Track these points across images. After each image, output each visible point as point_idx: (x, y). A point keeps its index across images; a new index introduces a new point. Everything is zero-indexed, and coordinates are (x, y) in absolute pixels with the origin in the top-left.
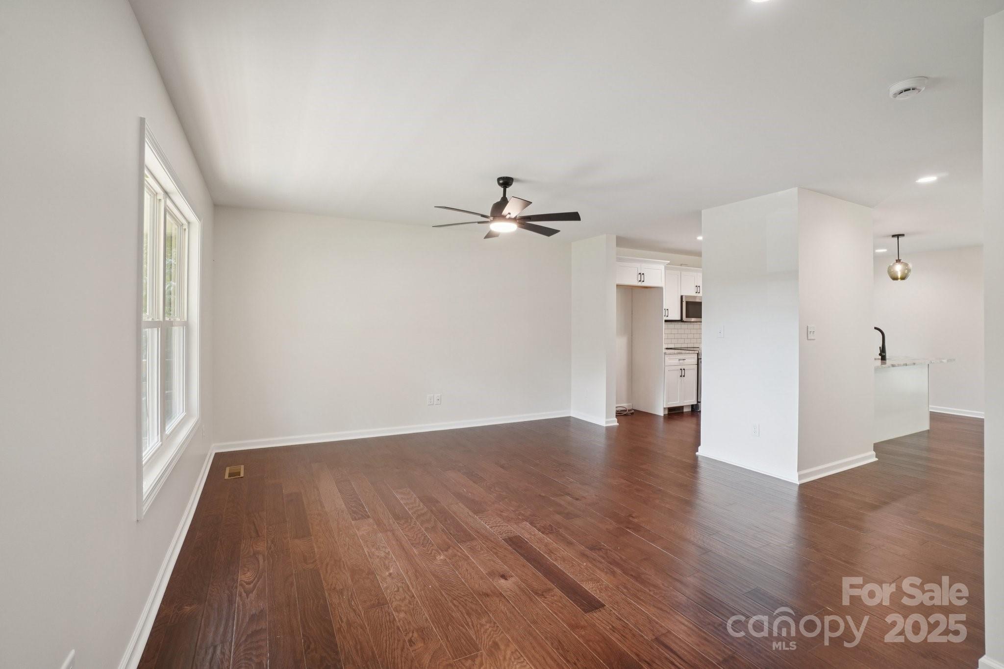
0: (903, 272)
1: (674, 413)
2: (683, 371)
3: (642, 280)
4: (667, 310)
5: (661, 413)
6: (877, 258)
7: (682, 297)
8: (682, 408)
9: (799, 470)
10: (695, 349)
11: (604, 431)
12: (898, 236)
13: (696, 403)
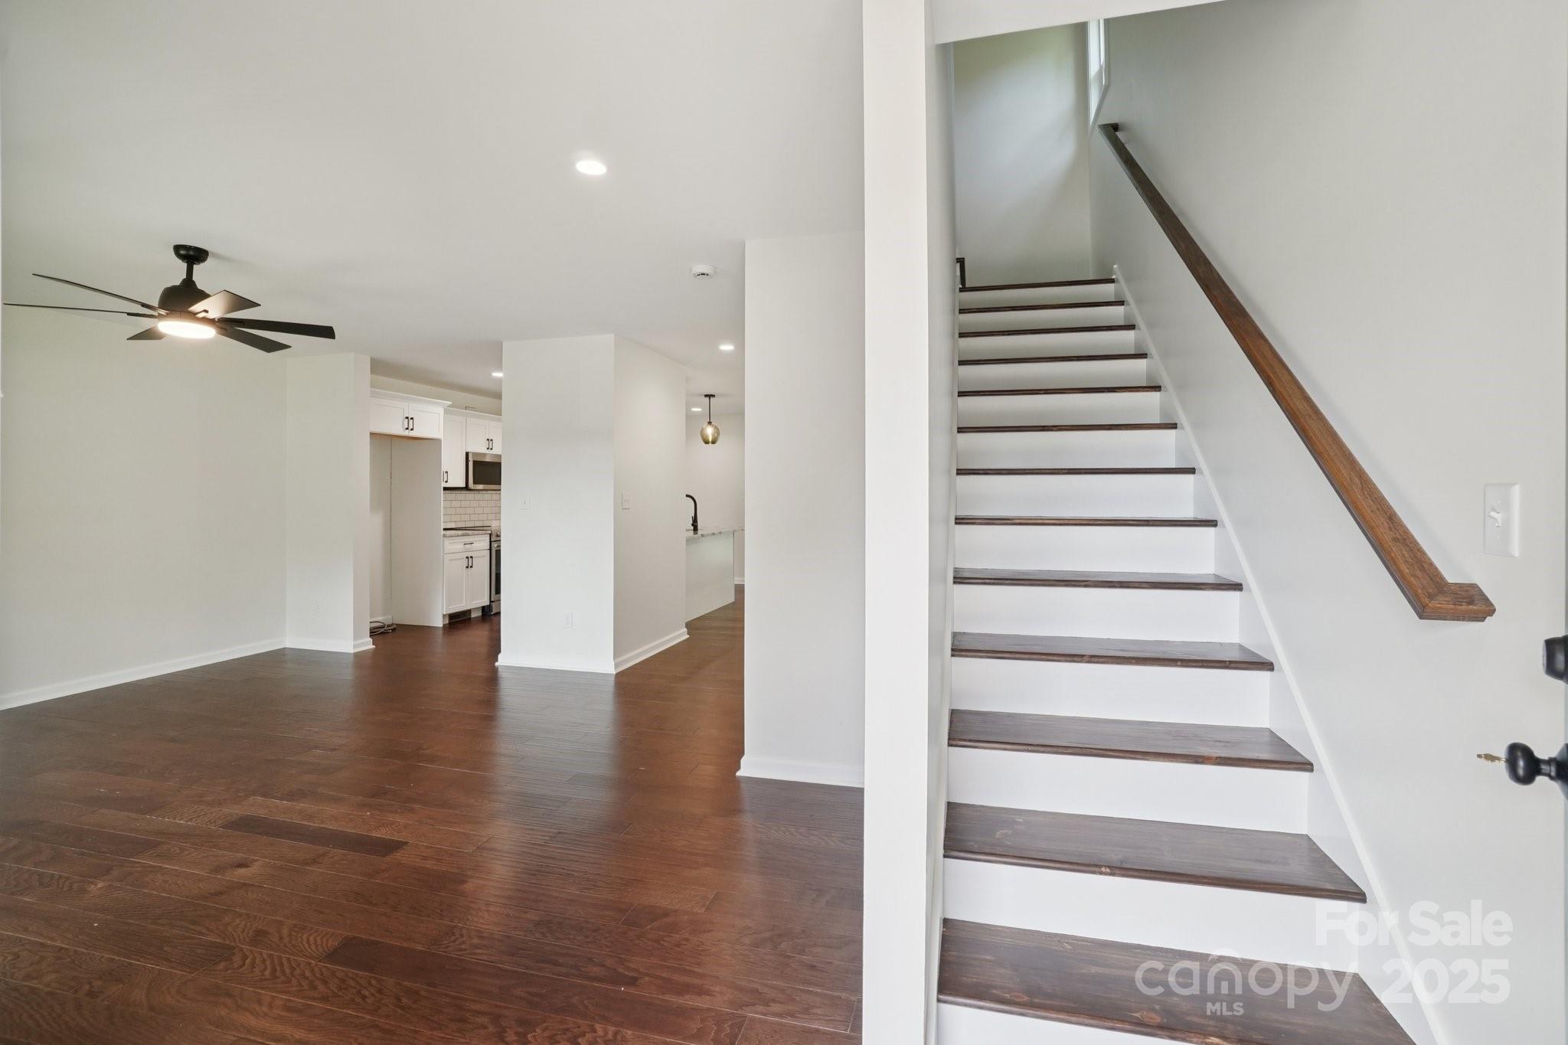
0: (713, 435)
1: (458, 621)
2: (470, 560)
3: (411, 427)
4: (447, 472)
5: (439, 622)
6: (690, 417)
7: (467, 454)
8: (469, 612)
9: (614, 658)
10: (485, 528)
11: (352, 657)
12: (709, 396)
13: (487, 603)
